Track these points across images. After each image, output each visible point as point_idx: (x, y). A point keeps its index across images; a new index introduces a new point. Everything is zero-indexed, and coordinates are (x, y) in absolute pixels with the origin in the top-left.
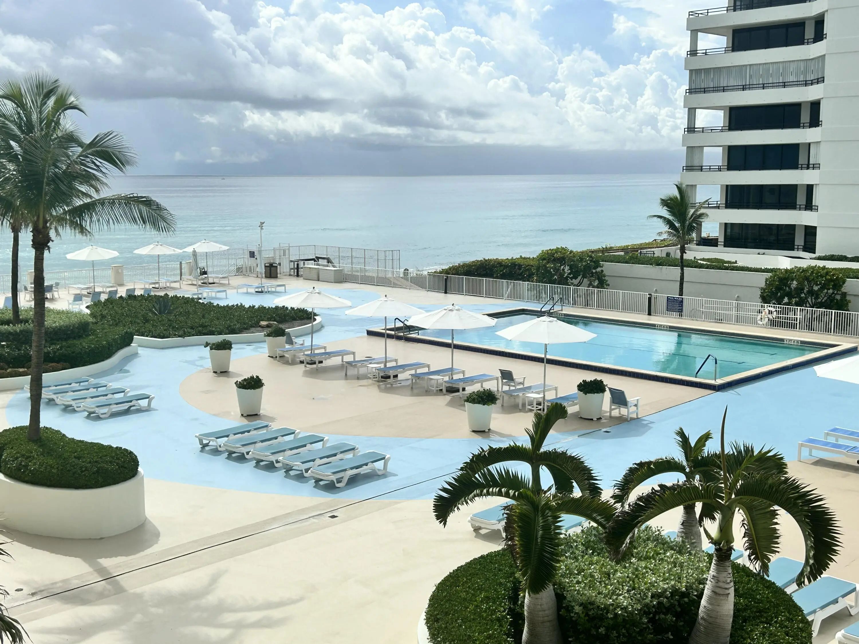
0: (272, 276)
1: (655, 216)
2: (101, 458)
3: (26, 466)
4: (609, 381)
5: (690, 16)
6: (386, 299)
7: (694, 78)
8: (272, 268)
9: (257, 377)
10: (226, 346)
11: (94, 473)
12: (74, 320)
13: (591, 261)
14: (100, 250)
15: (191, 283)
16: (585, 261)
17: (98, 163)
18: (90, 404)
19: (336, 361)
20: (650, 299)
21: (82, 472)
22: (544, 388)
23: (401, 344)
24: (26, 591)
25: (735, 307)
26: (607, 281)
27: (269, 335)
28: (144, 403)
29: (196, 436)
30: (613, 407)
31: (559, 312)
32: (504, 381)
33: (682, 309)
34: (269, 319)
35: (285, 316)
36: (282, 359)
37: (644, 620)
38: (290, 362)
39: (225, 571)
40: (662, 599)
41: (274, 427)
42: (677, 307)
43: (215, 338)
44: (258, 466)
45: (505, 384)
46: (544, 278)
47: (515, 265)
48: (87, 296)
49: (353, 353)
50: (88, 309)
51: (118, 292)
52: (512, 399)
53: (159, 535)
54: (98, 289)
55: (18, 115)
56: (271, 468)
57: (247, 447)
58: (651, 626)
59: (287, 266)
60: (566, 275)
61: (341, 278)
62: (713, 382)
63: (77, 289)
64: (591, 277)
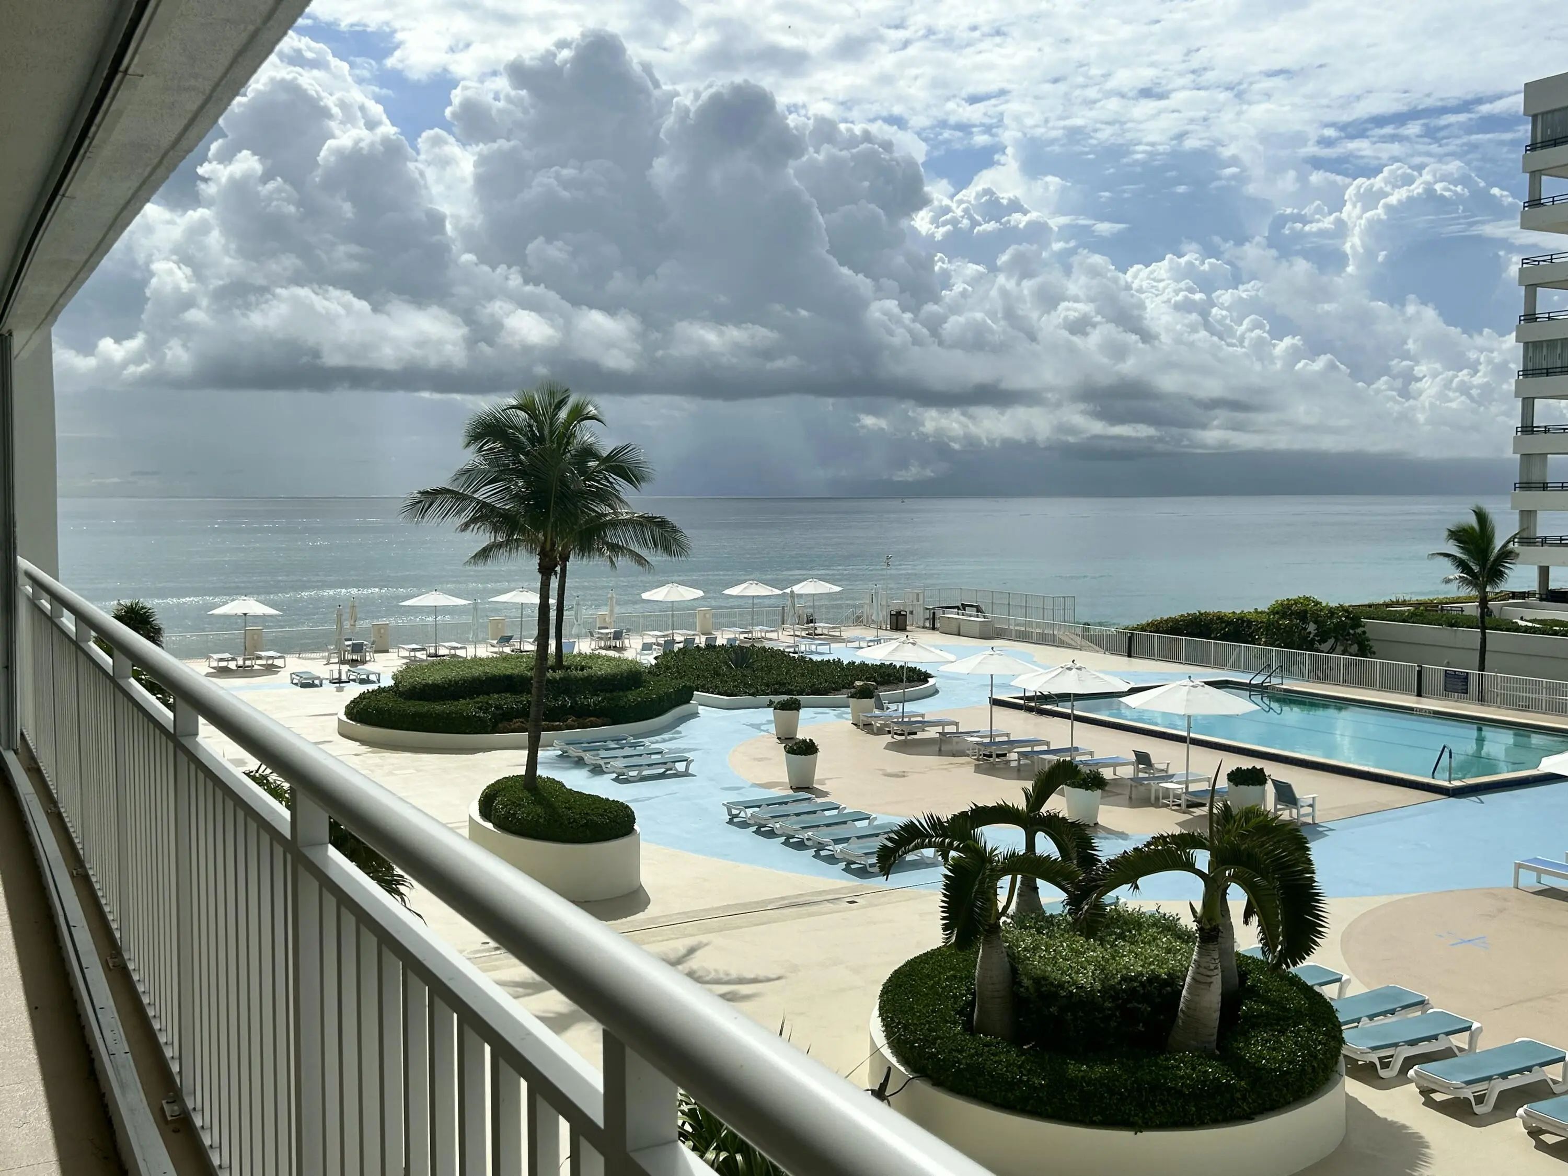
0: (899, 627)
1: (1438, 554)
2: (592, 810)
3: (514, 814)
4: (1273, 770)
5: (1525, 266)
6: (992, 653)
7: (1530, 354)
8: (900, 617)
9: (811, 740)
10: (795, 706)
11: (581, 826)
12: (624, 667)
13: (1346, 617)
14: (682, 589)
15: (792, 633)
16: (1337, 618)
17: (611, 480)
18: (619, 764)
19: (932, 733)
20: (1420, 673)
21: (570, 823)
22: (1187, 778)
23: (1032, 717)
25: (1546, 688)
26: (1371, 648)
27: (852, 697)
28: (681, 767)
29: (723, 804)
30: (1279, 807)
31: (1278, 686)
32: (1141, 766)
33: (1467, 689)
34: (868, 679)
35: (889, 675)
36: (867, 727)
37: (1108, 1004)
38: (875, 730)
39: (706, 945)
40: (1135, 984)
41: (819, 800)
42: (1460, 686)
43: (785, 697)
44: (786, 843)
45: (1139, 771)
46: (1276, 640)
47: (1243, 621)
48: (658, 644)
49: (957, 724)
50: (656, 658)
51: (697, 641)
52: (1142, 789)
53: (649, 903)
54: (678, 638)
55: (530, 426)
56: (801, 846)
57: (777, 819)
58: (1118, 1014)
59: (920, 615)
60: (1311, 636)
61: (989, 633)
62: (1446, 784)
63: (653, 636)
64: (1347, 640)
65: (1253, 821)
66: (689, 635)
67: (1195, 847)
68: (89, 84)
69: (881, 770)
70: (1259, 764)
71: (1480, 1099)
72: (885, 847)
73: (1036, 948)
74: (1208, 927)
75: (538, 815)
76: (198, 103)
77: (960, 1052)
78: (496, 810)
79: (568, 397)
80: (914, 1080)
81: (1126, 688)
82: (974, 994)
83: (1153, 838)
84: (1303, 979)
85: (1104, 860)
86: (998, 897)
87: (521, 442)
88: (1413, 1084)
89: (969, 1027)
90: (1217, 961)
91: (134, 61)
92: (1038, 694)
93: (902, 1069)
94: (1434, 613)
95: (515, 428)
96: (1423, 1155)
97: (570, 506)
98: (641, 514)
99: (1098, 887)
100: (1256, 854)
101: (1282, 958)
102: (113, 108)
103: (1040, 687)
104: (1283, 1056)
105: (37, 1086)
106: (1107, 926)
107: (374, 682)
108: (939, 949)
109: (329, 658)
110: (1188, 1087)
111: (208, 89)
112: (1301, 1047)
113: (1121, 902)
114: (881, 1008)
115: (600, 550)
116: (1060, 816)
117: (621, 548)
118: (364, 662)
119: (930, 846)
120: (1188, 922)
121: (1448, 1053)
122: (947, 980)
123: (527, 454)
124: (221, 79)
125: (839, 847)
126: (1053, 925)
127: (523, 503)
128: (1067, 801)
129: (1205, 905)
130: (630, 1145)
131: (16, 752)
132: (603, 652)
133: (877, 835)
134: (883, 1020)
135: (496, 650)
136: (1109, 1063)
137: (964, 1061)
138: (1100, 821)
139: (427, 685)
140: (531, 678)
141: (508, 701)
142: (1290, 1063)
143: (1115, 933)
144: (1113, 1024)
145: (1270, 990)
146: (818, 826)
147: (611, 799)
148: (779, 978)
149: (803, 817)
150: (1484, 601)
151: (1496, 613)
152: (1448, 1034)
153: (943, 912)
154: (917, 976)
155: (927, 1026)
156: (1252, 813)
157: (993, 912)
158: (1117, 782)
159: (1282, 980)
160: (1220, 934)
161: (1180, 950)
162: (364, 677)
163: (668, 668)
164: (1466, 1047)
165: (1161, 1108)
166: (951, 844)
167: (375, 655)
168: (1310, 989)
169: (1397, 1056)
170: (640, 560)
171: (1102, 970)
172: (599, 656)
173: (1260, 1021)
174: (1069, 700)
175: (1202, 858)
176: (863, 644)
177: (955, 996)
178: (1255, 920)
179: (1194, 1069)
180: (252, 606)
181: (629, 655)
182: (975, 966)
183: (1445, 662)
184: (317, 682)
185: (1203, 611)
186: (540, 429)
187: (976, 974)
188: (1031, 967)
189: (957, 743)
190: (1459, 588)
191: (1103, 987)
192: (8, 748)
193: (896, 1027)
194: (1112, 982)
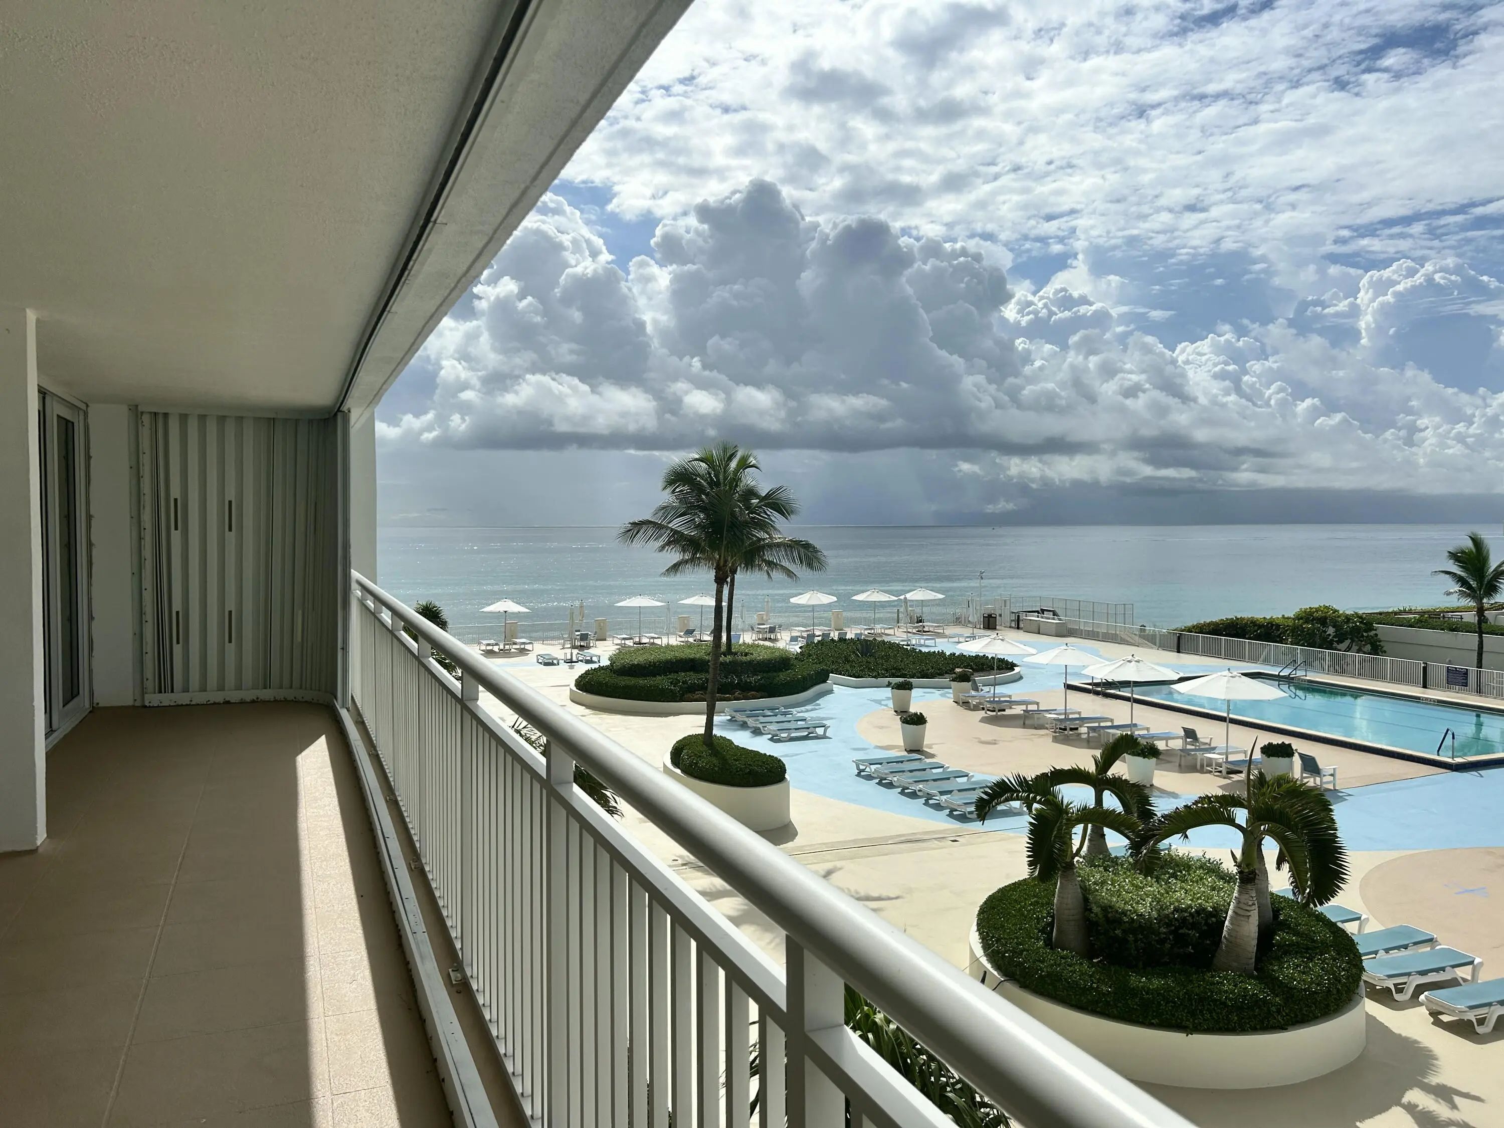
0: (991, 627)
3: (696, 763)
6: (1066, 648)
8: (991, 619)
9: (921, 714)
10: (908, 687)
12: (777, 654)
13: (1360, 622)
14: (820, 595)
15: (906, 631)
16: (1353, 623)
17: (769, 513)
18: (773, 727)
19: (1018, 710)
20: (1425, 669)
21: (737, 771)
22: (1227, 750)
23: (1099, 699)
24: (680, 862)
26: (1382, 648)
27: (953, 680)
28: (820, 731)
29: (853, 761)
30: (1305, 775)
31: (1302, 678)
32: (1188, 740)
33: (1467, 683)
34: (965, 667)
35: (983, 664)
36: (965, 704)
37: (1163, 930)
38: (972, 707)
39: (840, 869)
40: (1186, 914)
41: (928, 761)
42: (1460, 679)
43: (901, 680)
44: (902, 793)
45: (1187, 743)
46: (1300, 640)
47: (1272, 625)
48: (803, 637)
49: (1038, 704)
50: (800, 648)
51: (832, 635)
52: (1190, 758)
53: (797, 834)
54: (817, 633)
55: (709, 474)
56: (914, 795)
57: (894, 774)
58: (1171, 937)
59: (1007, 617)
60: (1331, 637)
61: (1064, 632)
62: (1450, 760)
63: (799, 631)
64: (1362, 641)
65: (1284, 786)
66: (825, 630)
67: (1235, 806)
68: (410, 231)
69: (976, 738)
70: (1287, 740)
71: (1481, 1022)
72: (981, 799)
73: (1103, 883)
74: (1247, 870)
75: (714, 764)
76: (484, 242)
77: (1042, 962)
78: (683, 759)
79: (737, 451)
80: (1005, 983)
81: (1176, 677)
82: (1053, 917)
83: (1200, 797)
84: (1328, 916)
85: (1159, 815)
86: (1073, 841)
87: (703, 486)
88: (1424, 1007)
89: (1049, 943)
90: (1255, 899)
91: (441, 214)
92: (1104, 681)
93: (995, 973)
94: (1437, 620)
95: (699, 475)
96: (1433, 1065)
97: (738, 533)
98: (790, 538)
99: (1155, 835)
100: (1287, 812)
101: (1310, 899)
102: (425, 248)
103: (1106, 675)
104: (1312, 978)
105: (363, 953)
106: (1162, 868)
107: (595, 662)
108: (1025, 880)
109: (564, 645)
110: (1231, 999)
111: (491, 232)
112: (1327, 972)
113: (1172, 848)
114: (978, 925)
115: (759, 566)
116: (1123, 778)
117: (776, 565)
118: (588, 647)
119: (1017, 799)
120: (1230, 866)
121: (1454, 983)
122: (1031, 905)
123: (707, 495)
124: (500, 224)
125: (944, 798)
126: (1117, 864)
127: (704, 531)
128: (1128, 766)
129: (1243, 853)
130: (807, 1027)
131: (348, 710)
132: (761, 643)
133: (974, 789)
134: (980, 934)
135: (683, 639)
136: (1165, 977)
137: (1045, 969)
138: (1156, 782)
139: (633, 665)
140: (709, 661)
141: (692, 678)
142: (1318, 985)
143: (1169, 873)
144: (1168, 946)
145: (1300, 924)
146: (927, 781)
147: (768, 754)
148: (897, 898)
149: (915, 773)
150: (1481, 611)
151: (1491, 620)
152: (1454, 967)
153: (1028, 851)
154: (1007, 901)
155: (1015, 940)
156: (1282, 780)
157: (1069, 853)
158: (1170, 752)
159: (1309, 916)
160: (1257, 877)
161: (1222, 888)
162: (589, 658)
163: (810, 655)
164: (1469, 978)
165: (1208, 1016)
166: (1035, 798)
167: (597, 642)
168: (1334, 925)
169: (1410, 982)
170: (790, 573)
171: (1158, 902)
172: (758, 646)
173: (1291, 949)
174: (1130, 686)
175: (1241, 815)
176: (961, 640)
177: (1038, 918)
178: (1286, 867)
179: (1235, 986)
180: (513, 607)
181: (781, 645)
182: (1054, 895)
183: (1447, 660)
184: (555, 662)
185: (1239, 617)
186: (716, 476)
187: (1055, 901)
188: (1099, 897)
189: (1038, 718)
190: (1459, 599)
191: (1159, 915)
192: (343, 706)
193: (991, 940)
194: (1166, 912)
